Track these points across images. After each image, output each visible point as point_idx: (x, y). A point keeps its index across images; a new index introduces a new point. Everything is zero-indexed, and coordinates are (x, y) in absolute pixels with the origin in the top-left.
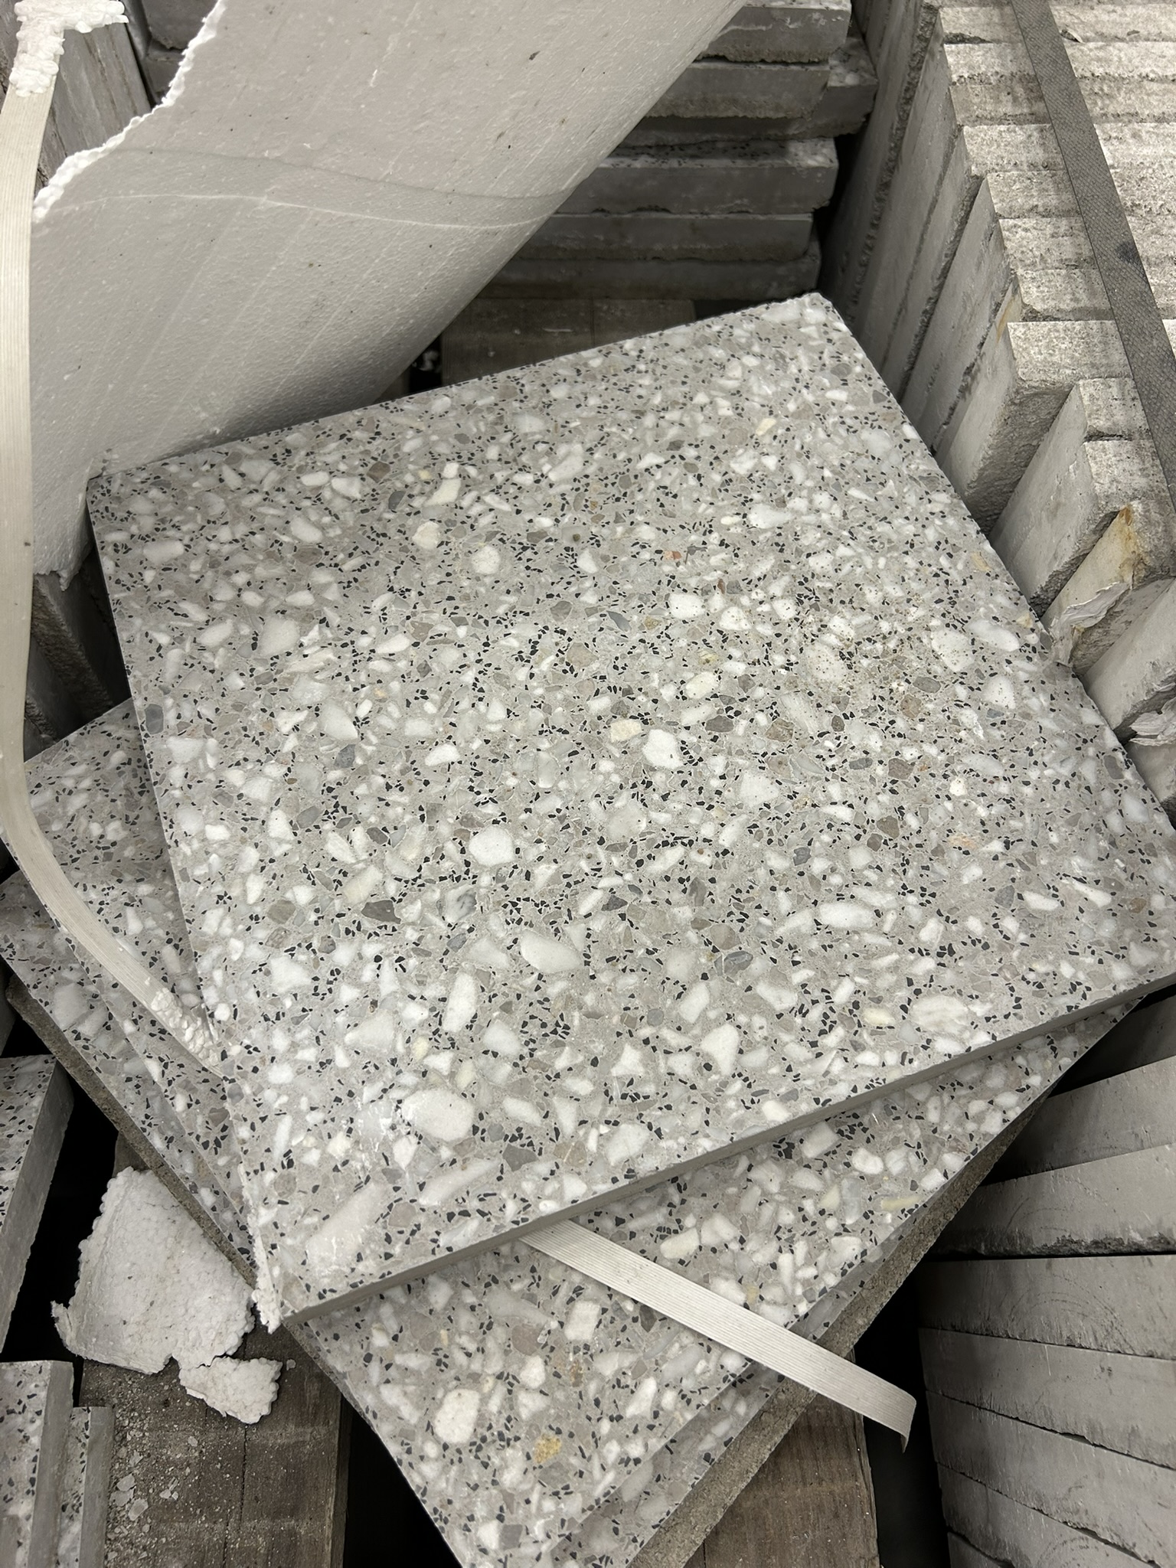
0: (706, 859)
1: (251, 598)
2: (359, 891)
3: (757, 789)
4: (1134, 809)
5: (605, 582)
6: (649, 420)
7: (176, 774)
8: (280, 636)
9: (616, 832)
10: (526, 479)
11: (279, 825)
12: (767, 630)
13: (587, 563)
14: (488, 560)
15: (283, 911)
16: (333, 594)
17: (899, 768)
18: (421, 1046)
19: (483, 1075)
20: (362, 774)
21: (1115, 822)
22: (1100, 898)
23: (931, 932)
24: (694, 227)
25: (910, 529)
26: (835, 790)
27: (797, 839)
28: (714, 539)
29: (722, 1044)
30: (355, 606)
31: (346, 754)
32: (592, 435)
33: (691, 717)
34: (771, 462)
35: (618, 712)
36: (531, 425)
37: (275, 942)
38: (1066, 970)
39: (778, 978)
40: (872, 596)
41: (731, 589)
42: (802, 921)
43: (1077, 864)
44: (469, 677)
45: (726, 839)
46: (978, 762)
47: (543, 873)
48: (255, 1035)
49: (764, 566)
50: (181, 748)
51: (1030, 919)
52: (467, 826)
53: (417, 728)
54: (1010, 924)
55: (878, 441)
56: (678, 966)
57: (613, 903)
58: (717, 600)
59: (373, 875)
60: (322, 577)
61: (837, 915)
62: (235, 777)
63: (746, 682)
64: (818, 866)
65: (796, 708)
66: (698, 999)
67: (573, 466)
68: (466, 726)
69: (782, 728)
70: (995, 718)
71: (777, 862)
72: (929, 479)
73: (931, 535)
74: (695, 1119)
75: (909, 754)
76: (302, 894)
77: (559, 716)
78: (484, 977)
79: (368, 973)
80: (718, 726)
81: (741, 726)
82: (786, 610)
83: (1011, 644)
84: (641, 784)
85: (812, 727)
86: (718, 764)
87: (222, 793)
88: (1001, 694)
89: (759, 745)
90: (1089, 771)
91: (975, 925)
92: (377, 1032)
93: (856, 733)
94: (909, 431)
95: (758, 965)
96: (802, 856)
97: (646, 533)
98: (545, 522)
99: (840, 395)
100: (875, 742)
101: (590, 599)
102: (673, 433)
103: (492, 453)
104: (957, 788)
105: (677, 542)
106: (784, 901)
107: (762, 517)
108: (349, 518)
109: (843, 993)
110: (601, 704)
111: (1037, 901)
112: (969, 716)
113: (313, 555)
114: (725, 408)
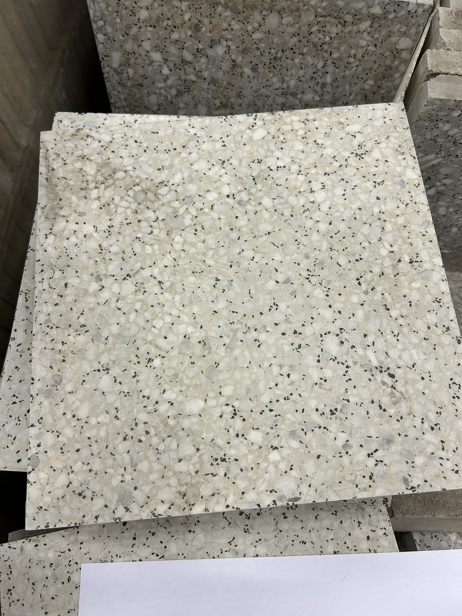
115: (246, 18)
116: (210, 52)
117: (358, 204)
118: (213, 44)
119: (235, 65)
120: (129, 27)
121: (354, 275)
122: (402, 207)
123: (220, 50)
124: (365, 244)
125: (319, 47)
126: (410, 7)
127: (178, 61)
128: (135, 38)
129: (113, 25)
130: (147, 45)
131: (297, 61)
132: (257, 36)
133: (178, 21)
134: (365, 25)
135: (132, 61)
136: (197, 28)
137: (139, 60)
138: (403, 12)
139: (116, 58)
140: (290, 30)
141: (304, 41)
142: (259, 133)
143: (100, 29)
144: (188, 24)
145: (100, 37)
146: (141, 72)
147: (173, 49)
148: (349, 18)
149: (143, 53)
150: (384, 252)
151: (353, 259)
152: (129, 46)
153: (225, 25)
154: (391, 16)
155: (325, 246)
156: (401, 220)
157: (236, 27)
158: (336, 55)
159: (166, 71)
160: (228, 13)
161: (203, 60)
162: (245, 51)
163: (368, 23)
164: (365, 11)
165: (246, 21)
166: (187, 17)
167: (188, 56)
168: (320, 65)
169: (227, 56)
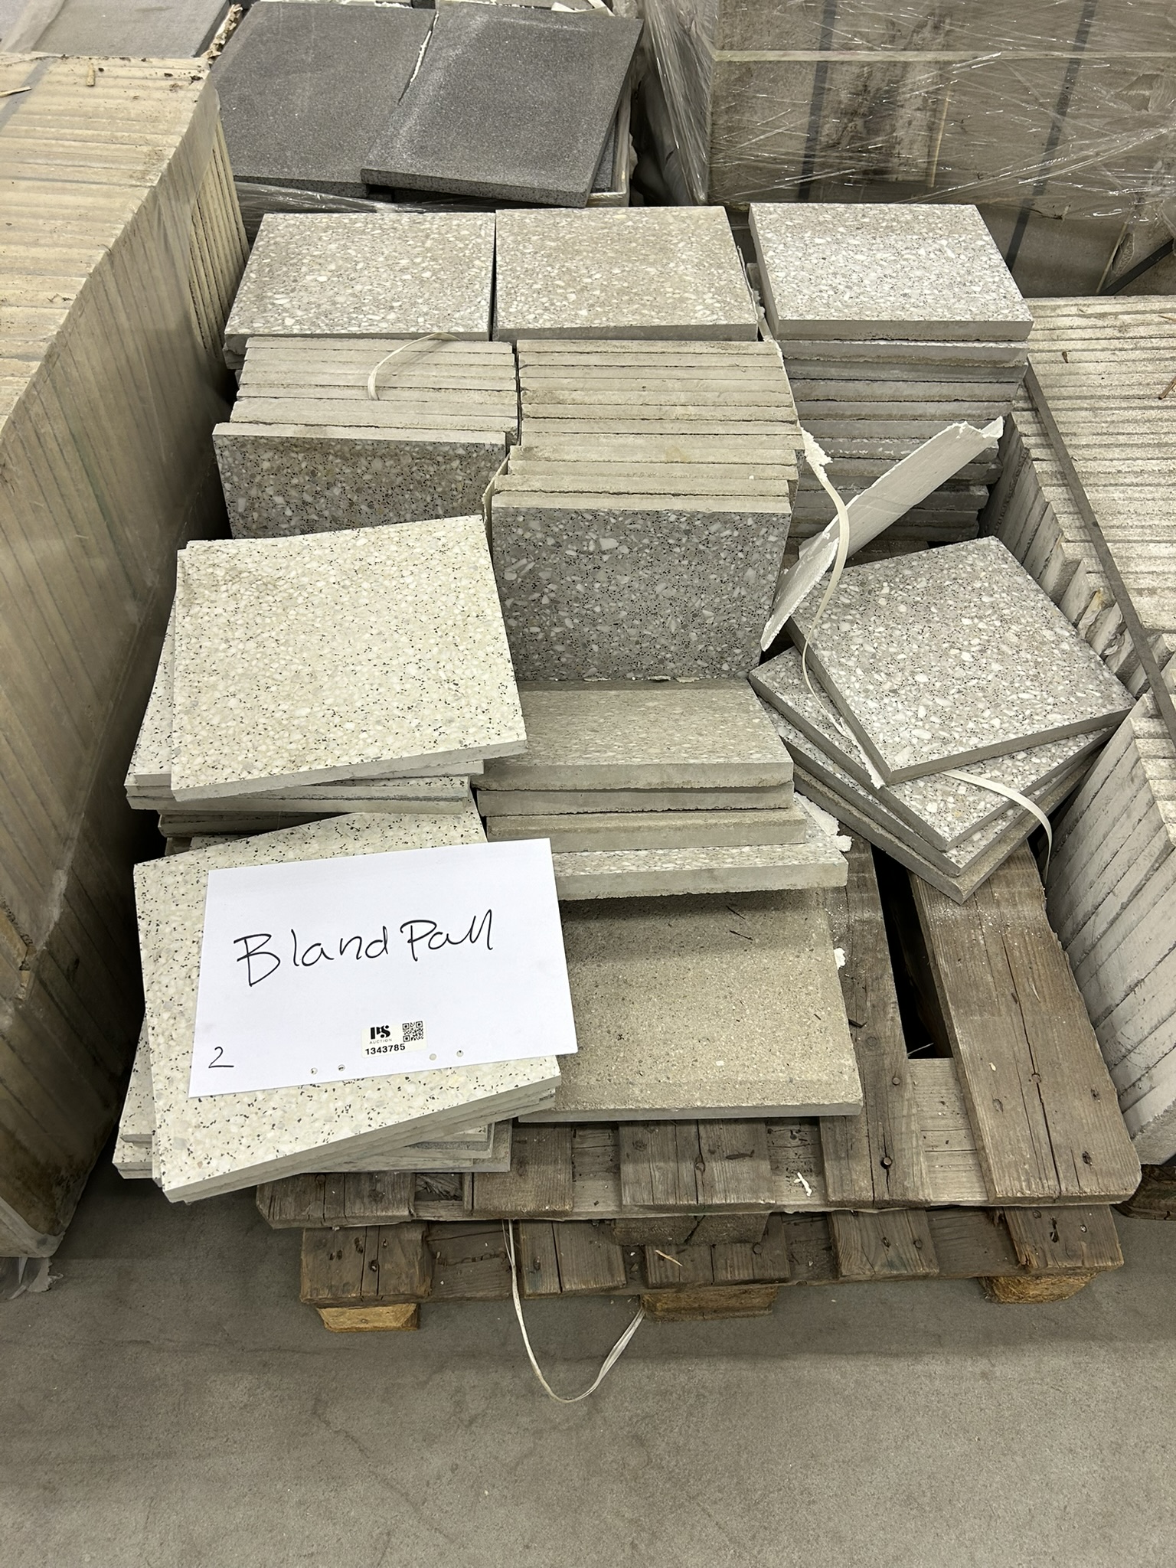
0: (985, 682)
1: (833, 617)
2: (887, 686)
3: (996, 667)
4: (1106, 674)
5: (940, 615)
6: (945, 572)
7: (826, 659)
8: (845, 627)
9: (957, 675)
10: (910, 587)
11: (859, 671)
12: (993, 628)
13: (933, 609)
14: (903, 608)
15: (866, 691)
16: (858, 616)
17: (1037, 663)
18: (913, 720)
19: (932, 727)
20: (880, 660)
21: (1101, 677)
22: (1098, 694)
23: (1051, 700)
24: (933, 515)
25: (1033, 604)
26: (1019, 668)
27: (1009, 679)
28: (972, 604)
29: (996, 722)
30: (865, 619)
31: (874, 656)
32: (928, 576)
33: (973, 649)
34: (986, 584)
35: (952, 647)
36: (907, 572)
37: (867, 697)
38: (1089, 709)
39: (1009, 709)
40: (1023, 621)
41: (980, 618)
42: (1014, 697)
43: (1091, 687)
44: (905, 638)
45: (989, 678)
46: (1060, 662)
47: (938, 685)
48: (868, 716)
49: (990, 612)
50: (826, 653)
51: (1077, 698)
52: (913, 674)
53: (892, 650)
54: (1072, 699)
55: (1020, 580)
56: (981, 706)
57: (959, 692)
58: (976, 620)
59: (889, 684)
60: (853, 612)
61: (1021, 695)
62: (843, 660)
63: (988, 641)
64: (1017, 685)
65: (1004, 648)
66: (987, 713)
67: (924, 584)
68: (907, 650)
69: (1001, 652)
70: (1063, 652)
71: (1006, 684)
72: (1037, 590)
73: (1039, 605)
74: (991, 737)
75: (1040, 660)
76: (871, 687)
77: (934, 648)
78: (927, 707)
79: (894, 704)
80: (982, 652)
81: (989, 652)
82: (998, 623)
83: (1068, 634)
84: (963, 665)
85: (1010, 653)
86: (984, 661)
87: (840, 664)
88: (1065, 646)
89: (995, 656)
90: (1093, 666)
91: (1063, 699)
92: (900, 717)
93: (1022, 654)
94: (1029, 577)
95: (1003, 706)
96: (1012, 683)
97: (951, 602)
98: (919, 599)
99: (1006, 566)
100: (1029, 657)
101: (937, 619)
102: (954, 576)
103: (897, 580)
104: (1054, 668)
105: (961, 605)
106: (1008, 693)
107: (985, 599)
108: (857, 596)
109: (1028, 713)
110: (946, 645)
111: (1079, 694)
112: (1056, 651)
113: (849, 606)
114: (969, 569)
115: (354, 463)
116: (327, 493)
117: (440, 583)
118: (329, 486)
119: (352, 504)
120: (253, 476)
121: (432, 627)
122: (474, 582)
123: (337, 491)
124: (443, 607)
125: (422, 484)
126: (487, 448)
127: (299, 503)
128: (259, 485)
129: (239, 475)
130: (270, 491)
131: (407, 496)
132: (367, 477)
133: (296, 469)
134: (456, 464)
135: (256, 506)
136: (313, 474)
137: (263, 504)
138: (483, 452)
139: (242, 504)
140: (394, 471)
141: (408, 479)
142: (361, 542)
143: (227, 479)
144: (305, 471)
145: (227, 486)
146: (265, 515)
147: (293, 493)
148: (440, 459)
149: (267, 498)
150: (457, 611)
151: (432, 617)
152: (254, 492)
153: (338, 470)
154: (475, 455)
155: (411, 610)
156: (472, 591)
157: (348, 471)
158: (440, 490)
159: (289, 513)
160: (339, 461)
161: (322, 500)
162: (359, 491)
163: (458, 462)
164: (451, 452)
165: (355, 465)
166: (303, 465)
167: (308, 498)
168: (429, 499)
169: (344, 496)
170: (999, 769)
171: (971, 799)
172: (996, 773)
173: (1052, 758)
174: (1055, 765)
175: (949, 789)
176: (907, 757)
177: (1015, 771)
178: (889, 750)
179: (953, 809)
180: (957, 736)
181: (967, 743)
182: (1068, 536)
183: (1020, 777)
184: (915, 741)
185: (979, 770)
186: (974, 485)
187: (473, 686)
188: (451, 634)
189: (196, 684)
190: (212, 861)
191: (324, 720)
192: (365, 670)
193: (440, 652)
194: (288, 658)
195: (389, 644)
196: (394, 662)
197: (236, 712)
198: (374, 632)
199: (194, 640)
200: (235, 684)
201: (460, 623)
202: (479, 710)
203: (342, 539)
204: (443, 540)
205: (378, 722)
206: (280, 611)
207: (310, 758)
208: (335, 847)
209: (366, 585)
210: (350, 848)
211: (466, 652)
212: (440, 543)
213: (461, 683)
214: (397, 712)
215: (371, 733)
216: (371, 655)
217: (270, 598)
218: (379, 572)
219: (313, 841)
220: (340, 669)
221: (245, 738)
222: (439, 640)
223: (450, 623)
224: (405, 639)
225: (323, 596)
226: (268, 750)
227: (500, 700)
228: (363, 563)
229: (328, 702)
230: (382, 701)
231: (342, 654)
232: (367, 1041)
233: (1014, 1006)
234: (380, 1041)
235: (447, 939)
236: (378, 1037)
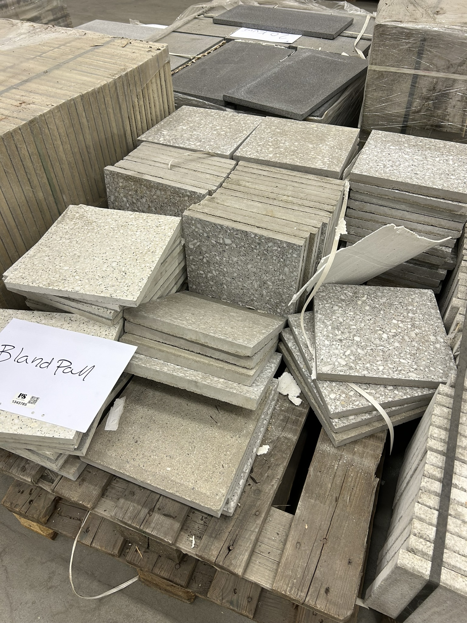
0: (387, 349)
1: (333, 303)
2: (338, 337)
3: (397, 344)
4: (452, 364)
5: (384, 315)
6: (398, 298)
7: (318, 318)
8: (336, 308)
9: (375, 342)
10: (377, 300)
11: (330, 327)
12: (406, 328)
13: (382, 312)
14: (367, 308)
15: (328, 336)
16: (344, 305)
17: (418, 349)
18: (341, 355)
19: (348, 360)
20: (342, 326)
21: (448, 365)
22: (442, 371)
23: (415, 367)
24: (418, 277)
25: (433, 323)
26: (408, 348)
27: (400, 351)
28: (402, 315)
29: (381, 368)
30: (347, 307)
31: (341, 323)
32: (388, 298)
33: (390, 334)
34: (415, 309)
35: (380, 330)
36: (379, 294)
37: (326, 339)
38: (433, 377)
39: (391, 364)
40: (423, 329)
41: (402, 322)
42: (398, 360)
43: (440, 367)
44: (360, 320)
45: (390, 348)
46: (430, 352)
47: (363, 344)
48: (321, 347)
49: (408, 321)
50: (320, 316)
51: (430, 370)
52: (354, 335)
53: (351, 323)
54: (427, 370)
55: (433, 311)
56: (378, 358)
57: (372, 349)
58: (400, 322)
59: (340, 336)
60: (343, 303)
61: (402, 361)
62: (326, 321)
63: (400, 333)
64: (402, 355)
65: (406, 338)
66: (380, 363)
67: (384, 301)
68: (358, 325)
69: (403, 338)
70: (436, 348)
71: (396, 353)
72: (439, 318)
73: (436, 325)
74: (375, 373)
75: (421, 348)
76: (331, 335)
77: (371, 328)
78: (352, 351)
79: (337, 346)
80: (394, 336)
81: (397, 337)
82: (410, 326)
83: (442, 341)
84: (381, 339)
85: (408, 340)
86: (392, 340)
87: (323, 322)
88: (438, 346)
89: (399, 340)
90: (447, 358)
91: (422, 368)
92: (337, 352)
93: (414, 343)
94: (438, 311)
95: (389, 362)
96: (400, 353)
97: (392, 311)
98: (378, 306)
99: (429, 304)
100: (416, 345)
101: (381, 316)
102: (401, 301)
103: (373, 296)
104: (426, 353)
105: (396, 314)
106: (396, 357)
107: (410, 315)
108: (349, 297)
109: (400, 369)
110: (378, 328)
111: (431, 368)
112: (432, 346)
113: (343, 300)
114: (410, 300)
115: (151, 190)
116: (141, 200)
117: (148, 237)
118: (142, 197)
119: (149, 207)
120: (116, 188)
121: (133, 251)
122: (160, 240)
123: (144, 200)
124: (142, 246)
125: (174, 204)
126: (198, 194)
127: (132, 202)
128: (118, 192)
129: (112, 186)
130: (122, 195)
131: (169, 208)
132: (155, 197)
133: (131, 188)
134: (186, 198)
135: (117, 200)
136: (136, 191)
137: (119, 200)
138: (196, 196)
139: (112, 198)
140: (164, 197)
141: (169, 201)
143: (108, 187)
144: (134, 190)
145: (108, 190)
146: (120, 204)
147: (130, 198)
148: (181, 195)
149: (121, 198)
150: (146, 248)
151: (136, 248)
152: (116, 194)
153: (145, 192)
154: (193, 196)
155: (131, 243)
156: (157, 243)
157: (148, 193)
158: (180, 208)
159: (128, 205)
160: (145, 188)
161: (139, 203)
162: (152, 202)
163: (187, 198)
164: (185, 193)
165: (150, 191)
166: (133, 187)
167: (135, 201)
169: (146, 203)
170: (375, 390)
171: (354, 399)
172: (373, 391)
173: (405, 394)
174: (405, 397)
175: (345, 390)
176: (328, 369)
177: (383, 393)
178: (322, 363)
179: (342, 400)
180: (358, 368)
181: (361, 372)
182: (459, 296)
183: (383, 397)
184: (336, 363)
185: (366, 387)
186: (441, 268)
187: (131, 276)
188: (138, 256)
189: (40, 249)
190: (17, 315)
191: (71, 273)
192: (98, 260)
193: (129, 261)
194: (76, 249)
195: (114, 253)
196: (110, 260)
197: (45, 262)
198: (112, 247)
199: (51, 235)
200: (52, 253)
201: (144, 253)
202: (127, 285)
203: (126, 214)
204: (161, 223)
205: (88, 279)
206: (86, 232)
207: (55, 285)
208: (59, 324)
209: (122, 231)
210: (64, 326)
211: (139, 263)
212: (159, 223)
213: (128, 273)
214: (97, 277)
215: (83, 282)
216: (104, 255)
217: (87, 228)
218: (130, 228)
219: (54, 319)
220: (90, 257)
221: (41, 271)
222: (132, 256)
223: (141, 252)
224: (120, 253)
225: (104, 231)
226: (44, 278)
227: (137, 284)
228: (127, 224)
229: (77, 267)
230: (95, 272)
231: (95, 252)
232: (16, 398)
233: (334, 503)
234: (20, 400)
235: (71, 371)
236: (21, 397)
